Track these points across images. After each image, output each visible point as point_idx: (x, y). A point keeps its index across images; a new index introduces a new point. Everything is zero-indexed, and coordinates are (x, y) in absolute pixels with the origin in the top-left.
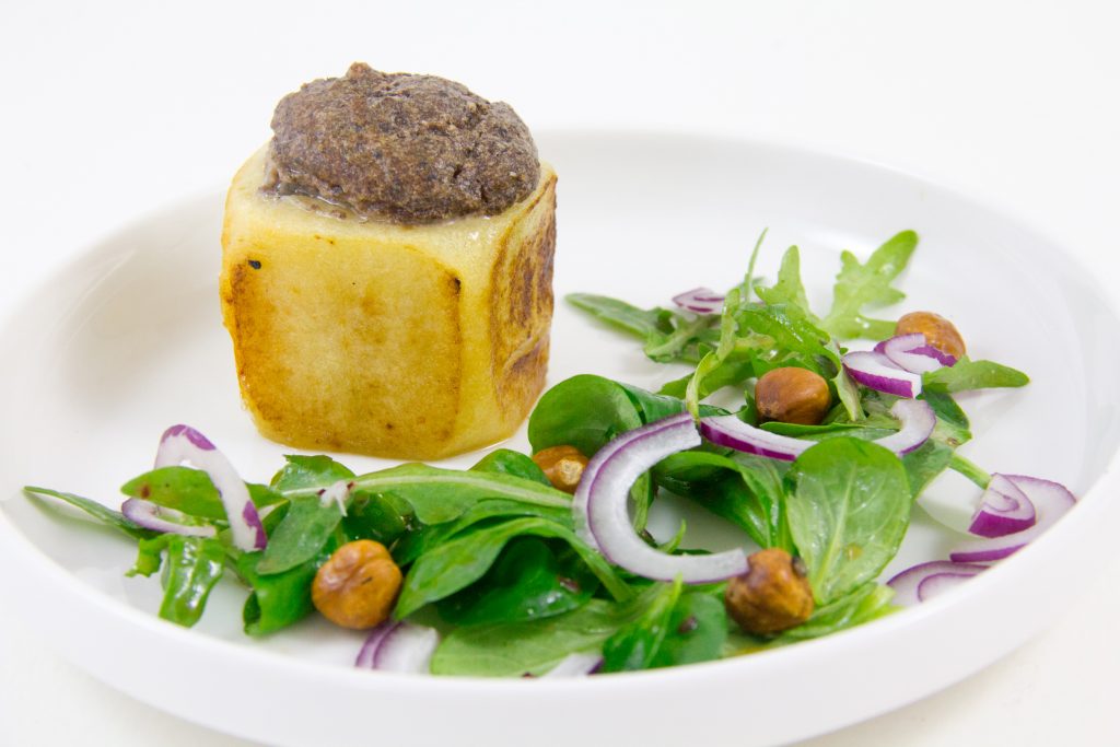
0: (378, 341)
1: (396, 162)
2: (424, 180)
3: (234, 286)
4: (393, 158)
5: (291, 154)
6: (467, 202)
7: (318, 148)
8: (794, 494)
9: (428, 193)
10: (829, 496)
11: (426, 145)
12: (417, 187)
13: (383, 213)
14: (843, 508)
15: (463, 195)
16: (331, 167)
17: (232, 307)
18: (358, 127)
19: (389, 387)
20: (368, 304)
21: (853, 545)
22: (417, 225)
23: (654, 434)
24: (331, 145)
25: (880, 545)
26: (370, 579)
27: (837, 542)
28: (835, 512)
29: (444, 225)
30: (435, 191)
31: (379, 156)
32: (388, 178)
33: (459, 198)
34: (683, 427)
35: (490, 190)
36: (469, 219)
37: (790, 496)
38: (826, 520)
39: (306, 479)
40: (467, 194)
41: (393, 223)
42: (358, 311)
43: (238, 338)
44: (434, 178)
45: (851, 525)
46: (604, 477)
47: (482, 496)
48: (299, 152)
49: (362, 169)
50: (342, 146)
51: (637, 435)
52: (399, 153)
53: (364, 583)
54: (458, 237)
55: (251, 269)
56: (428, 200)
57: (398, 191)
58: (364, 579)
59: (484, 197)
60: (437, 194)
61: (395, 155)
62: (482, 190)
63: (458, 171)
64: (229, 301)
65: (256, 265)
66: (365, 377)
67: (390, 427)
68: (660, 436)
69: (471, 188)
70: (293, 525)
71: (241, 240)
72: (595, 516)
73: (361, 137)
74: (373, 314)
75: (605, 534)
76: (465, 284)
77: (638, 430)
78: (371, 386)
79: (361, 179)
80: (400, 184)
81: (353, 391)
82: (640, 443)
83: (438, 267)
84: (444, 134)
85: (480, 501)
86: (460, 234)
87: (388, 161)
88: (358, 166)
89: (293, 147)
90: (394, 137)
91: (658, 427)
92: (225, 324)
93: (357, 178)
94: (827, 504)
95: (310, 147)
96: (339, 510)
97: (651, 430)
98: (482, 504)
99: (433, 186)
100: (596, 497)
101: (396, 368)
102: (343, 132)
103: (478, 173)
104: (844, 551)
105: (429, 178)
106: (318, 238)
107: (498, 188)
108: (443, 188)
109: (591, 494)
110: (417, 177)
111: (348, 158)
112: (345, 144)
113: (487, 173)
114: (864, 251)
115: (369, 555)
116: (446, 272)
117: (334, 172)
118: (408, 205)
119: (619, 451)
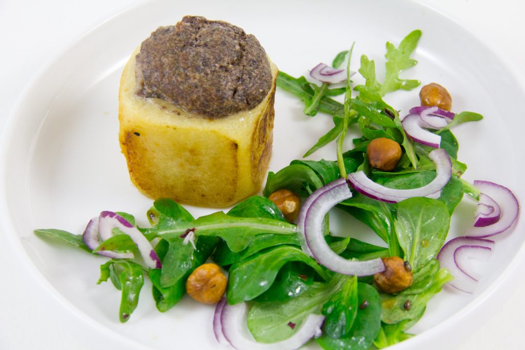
0: (198, 165)
1: (205, 90)
2: (219, 100)
3: (126, 139)
4: (203, 88)
5: (152, 81)
6: (240, 107)
7: (166, 81)
8: (397, 220)
9: (221, 106)
10: (412, 218)
11: (219, 79)
12: (216, 103)
13: (199, 113)
14: (419, 223)
15: (238, 104)
16: (172, 91)
17: (126, 146)
18: (185, 69)
19: (203, 182)
20: (192, 151)
21: (424, 240)
22: (216, 119)
23: (329, 190)
24: (172, 80)
25: (437, 240)
26: (214, 286)
27: (417, 240)
28: (416, 225)
29: (229, 117)
30: (225, 104)
31: (196, 87)
32: (202, 99)
33: (236, 106)
34: (342, 187)
35: (250, 100)
36: (240, 113)
37: (396, 220)
38: (412, 228)
39: (170, 223)
40: (240, 104)
41: (204, 118)
42: (188, 154)
43: (129, 159)
44: (224, 98)
45: (423, 231)
46: (310, 216)
47: (257, 234)
48: (156, 82)
49: (189, 94)
50: (178, 81)
51: (321, 192)
52: (206, 84)
53: (212, 287)
54: (235, 123)
55: (135, 135)
56: (221, 108)
57: (207, 105)
58: (212, 286)
59: (248, 103)
60: (226, 106)
61: (204, 86)
62: (247, 100)
63: (235, 91)
64: (124, 144)
65: (138, 134)
66: (191, 178)
67: (203, 196)
68: (332, 192)
69: (242, 100)
70: (173, 256)
71: (129, 121)
72: (309, 239)
73: (186, 75)
74: (195, 155)
75: (315, 249)
76: (241, 145)
77: (321, 189)
78: (194, 181)
79: (188, 99)
80: (207, 101)
81: (185, 183)
82: (324, 196)
83: (227, 139)
84: (227, 71)
85: (256, 236)
86: (237, 122)
87: (201, 90)
88: (186, 92)
89: (153, 78)
90: (203, 74)
91: (331, 187)
92: (122, 152)
93: (187, 98)
94: (411, 220)
95: (162, 80)
96: (192, 246)
97: (327, 189)
98: (257, 238)
99: (224, 102)
100: (308, 228)
101: (206, 175)
102: (177, 72)
103: (244, 92)
104: (421, 243)
105: (221, 99)
106: (168, 127)
107: (254, 99)
108: (229, 102)
109: (305, 226)
110: (216, 98)
111: (181, 87)
112: (180, 80)
113: (249, 92)
114: (397, 41)
115: (212, 273)
116: (231, 141)
117: (175, 95)
118: (212, 111)
119: (315, 202)
